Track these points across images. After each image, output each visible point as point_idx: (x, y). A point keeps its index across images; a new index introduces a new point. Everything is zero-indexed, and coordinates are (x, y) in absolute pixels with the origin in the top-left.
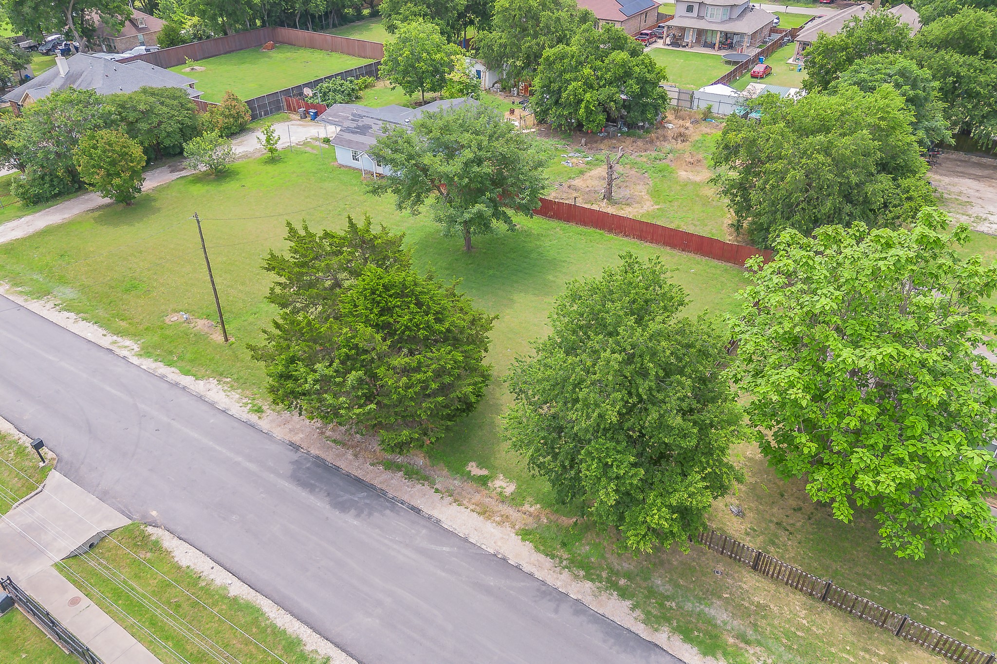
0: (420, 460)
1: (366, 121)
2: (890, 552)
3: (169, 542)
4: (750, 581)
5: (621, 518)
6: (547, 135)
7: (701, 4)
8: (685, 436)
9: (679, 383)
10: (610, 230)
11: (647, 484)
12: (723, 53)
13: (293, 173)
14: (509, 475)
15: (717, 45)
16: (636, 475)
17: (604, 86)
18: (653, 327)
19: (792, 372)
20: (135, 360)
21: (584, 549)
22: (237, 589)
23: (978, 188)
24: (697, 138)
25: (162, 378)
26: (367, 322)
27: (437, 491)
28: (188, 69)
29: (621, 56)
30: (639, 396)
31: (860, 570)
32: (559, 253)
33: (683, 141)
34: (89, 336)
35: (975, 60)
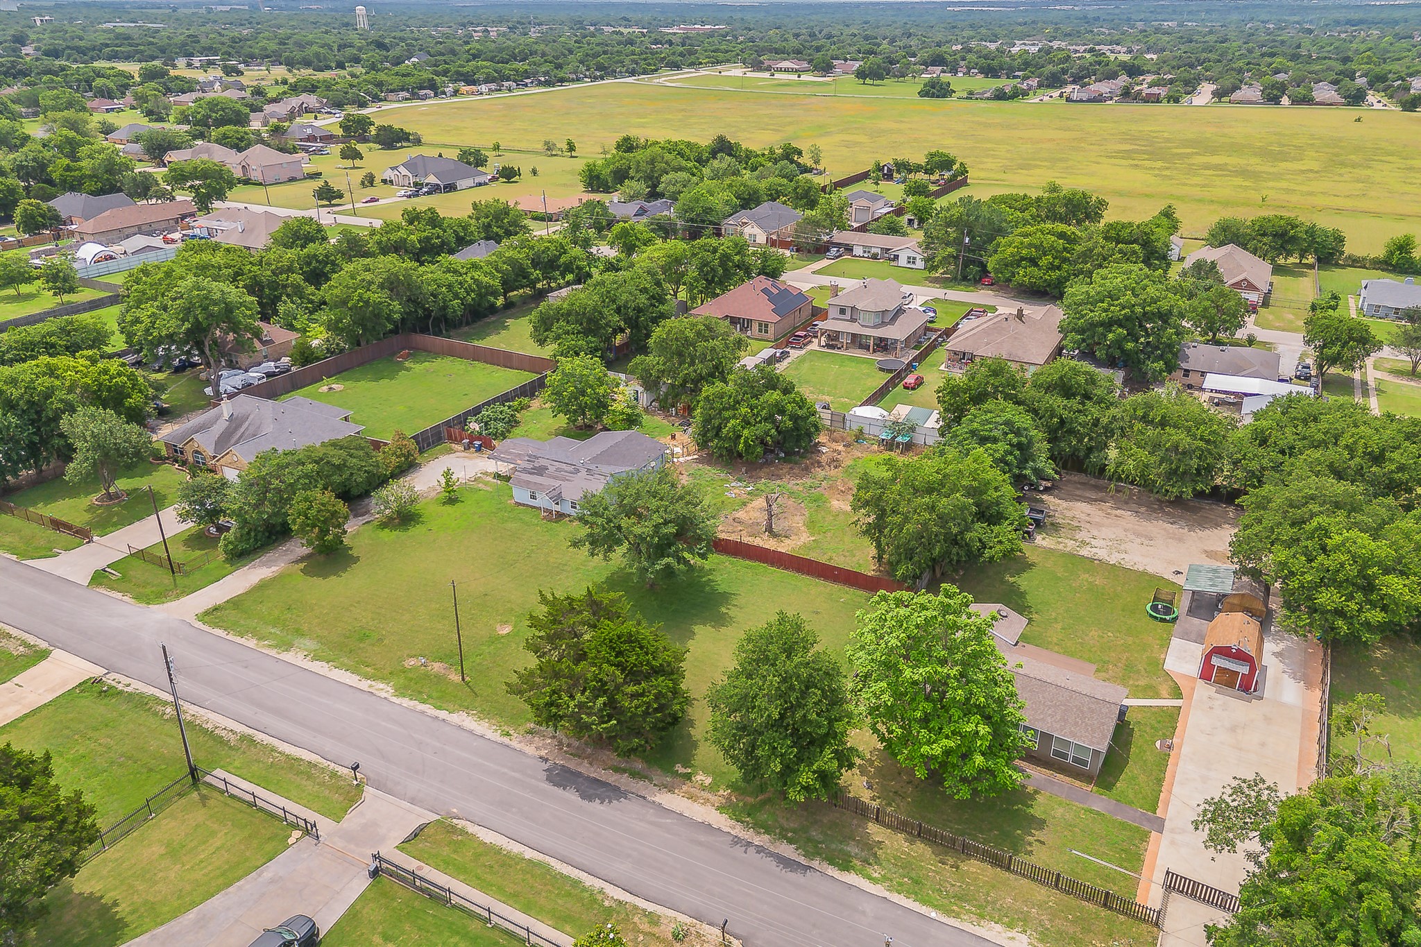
0: (639, 765)
1: (543, 462)
2: (951, 797)
3: (471, 828)
4: (872, 828)
5: (785, 784)
6: (709, 463)
7: (853, 308)
8: (820, 727)
9: (814, 693)
10: (772, 564)
11: (799, 759)
12: (879, 357)
13: (474, 513)
14: (706, 772)
15: (871, 348)
16: (792, 752)
17: (760, 422)
18: (796, 660)
19: (884, 684)
20: (394, 699)
21: (763, 816)
22: (529, 854)
23: (1089, 512)
24: (849, 463)
25: (423, 713)
26: (608, 662)
27: (655, 785)
28: (325, 388)
29: (774, 396)
30: (791, 702)
31: (945, 817)
32: (730, 587)
33: (836, 467)
34: (348, 681)
35: (1074, 403)
